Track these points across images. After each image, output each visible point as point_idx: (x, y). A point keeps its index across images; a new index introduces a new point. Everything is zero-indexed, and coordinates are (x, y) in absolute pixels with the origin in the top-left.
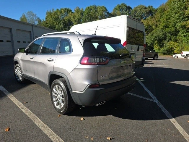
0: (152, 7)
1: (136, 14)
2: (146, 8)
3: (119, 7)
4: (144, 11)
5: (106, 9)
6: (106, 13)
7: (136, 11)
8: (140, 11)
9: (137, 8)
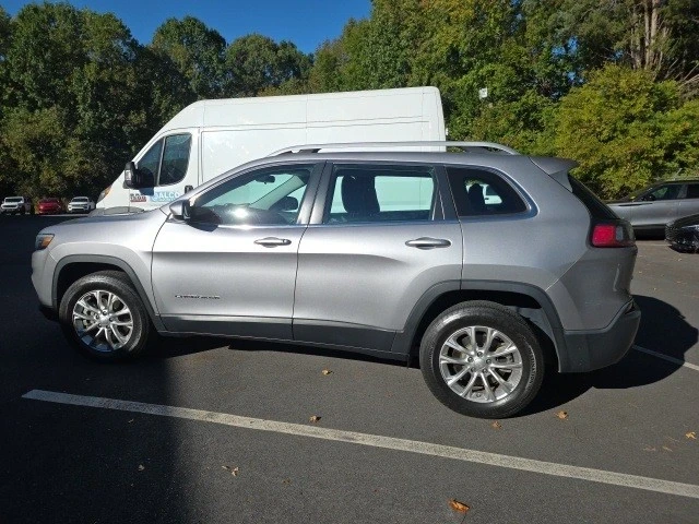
0: (293, 46)
1: (246, 64)
2: (275, 49)
3: (178, 27)
4: (272, 58)
5: (123, 27)
6: (125, 44)
7: (242, 55)
8: (256, 53)
9: (244, 42)
